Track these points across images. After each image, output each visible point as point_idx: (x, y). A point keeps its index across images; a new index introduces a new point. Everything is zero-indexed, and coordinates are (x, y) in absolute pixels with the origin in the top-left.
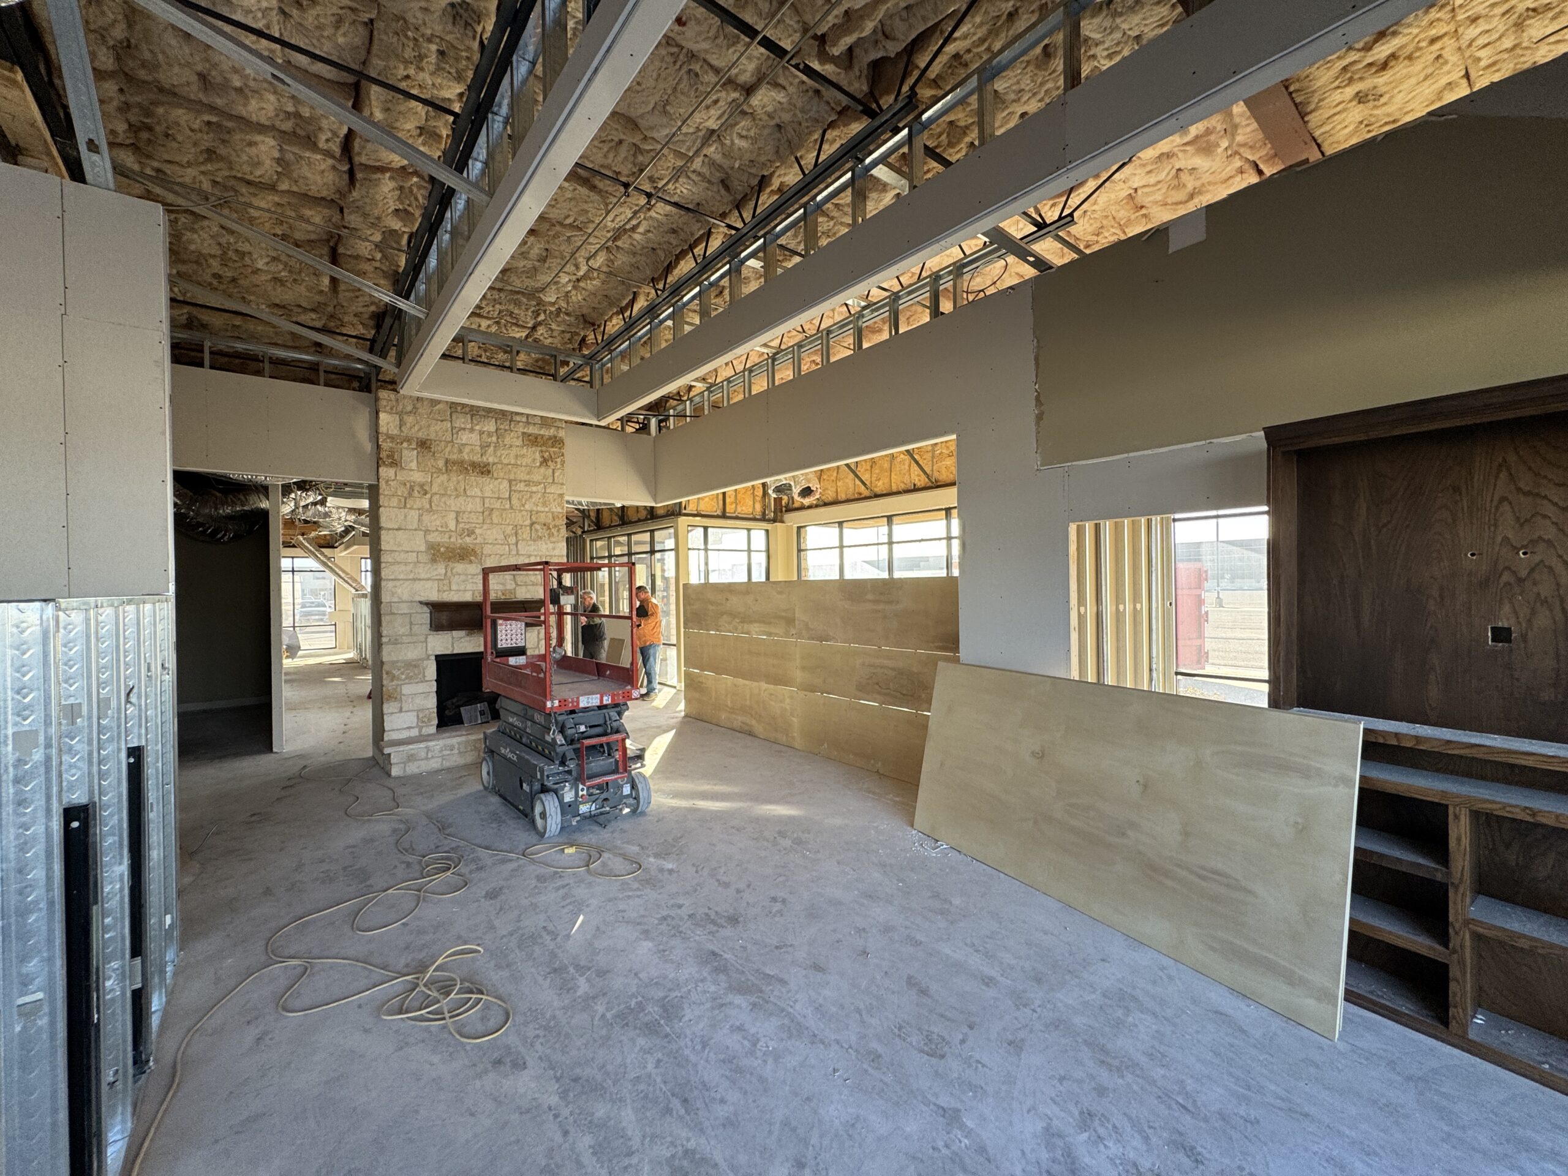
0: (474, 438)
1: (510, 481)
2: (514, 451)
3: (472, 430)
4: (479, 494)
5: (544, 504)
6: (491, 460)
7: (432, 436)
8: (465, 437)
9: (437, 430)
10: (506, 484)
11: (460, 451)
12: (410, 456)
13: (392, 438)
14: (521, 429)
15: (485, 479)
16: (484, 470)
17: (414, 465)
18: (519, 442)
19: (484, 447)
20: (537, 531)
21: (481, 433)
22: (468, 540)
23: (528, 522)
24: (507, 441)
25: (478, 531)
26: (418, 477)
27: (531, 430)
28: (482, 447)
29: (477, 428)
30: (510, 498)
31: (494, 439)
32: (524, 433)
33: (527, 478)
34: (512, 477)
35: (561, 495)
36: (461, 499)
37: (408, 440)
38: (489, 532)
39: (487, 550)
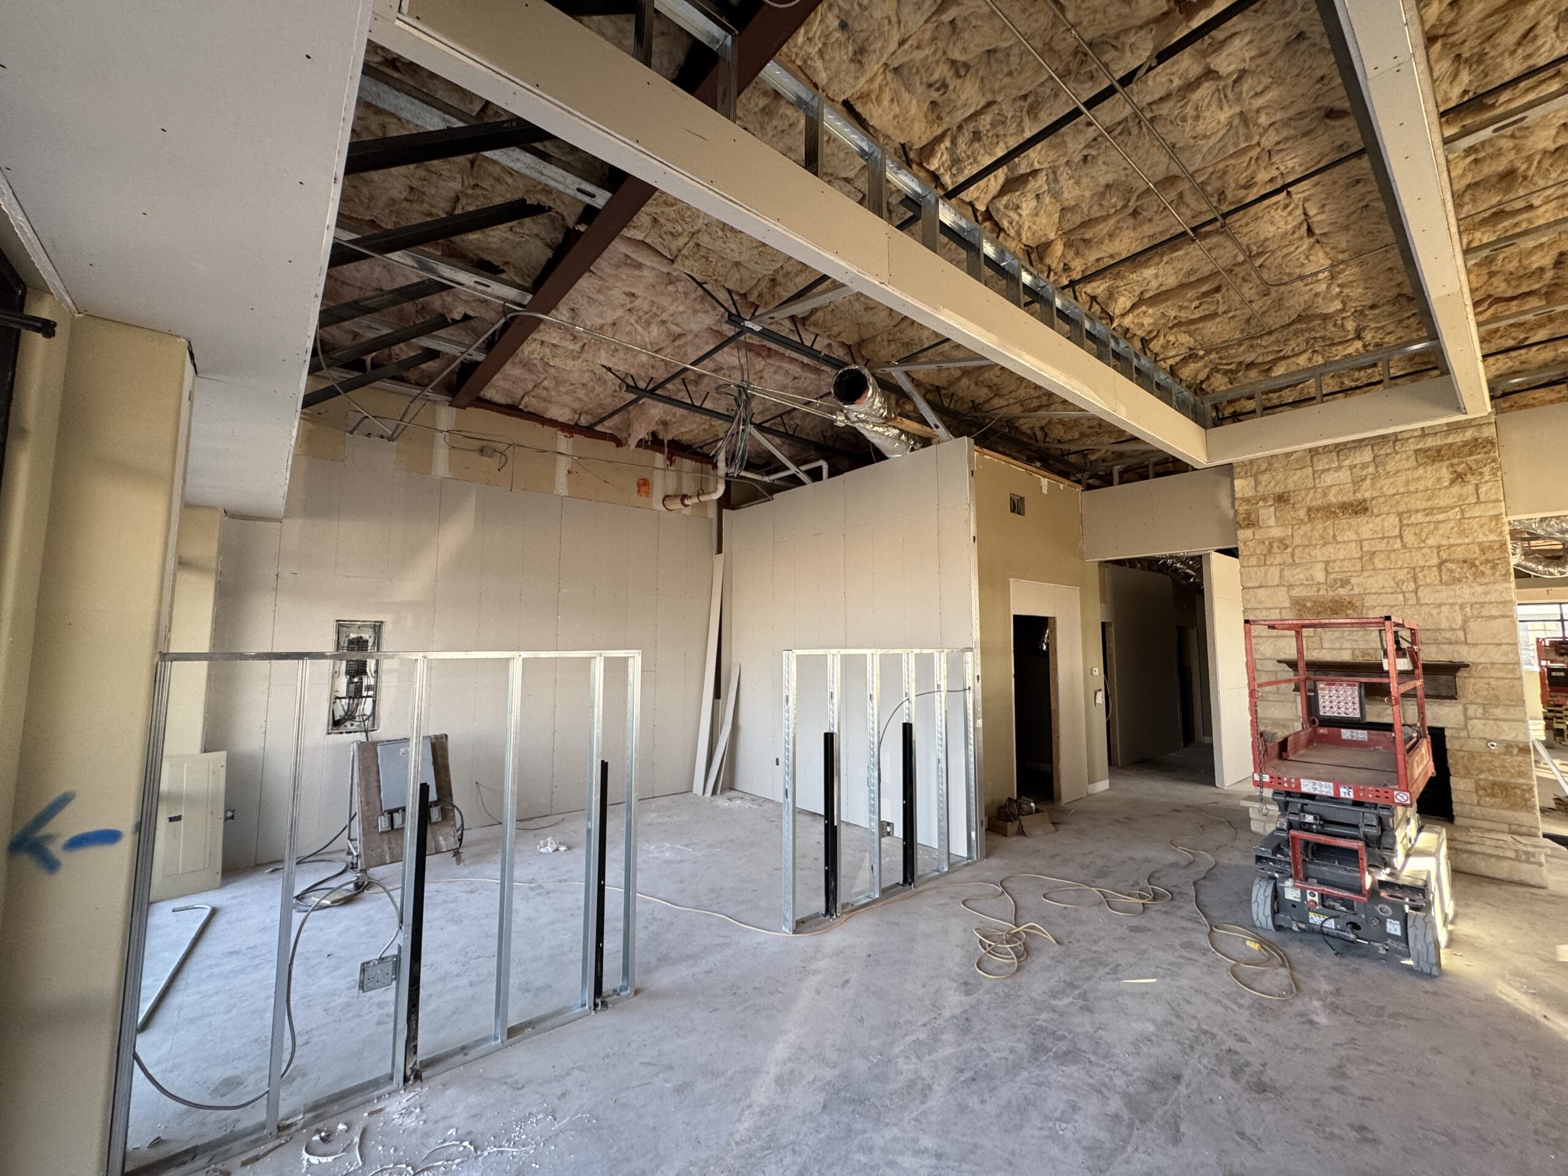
0: (1344, 476)
1: (1400, 515)
2: (1402, 478)
3: (1340, 467)
4: (1354, 537)
5: (1462, 534)
6: (1367, 495)
7: (1291, 487)
8: (1329, 479)
9: (1295, 480)
10: (1393, 520)
11: (1325, 495)
12: (1267, 514)
13: (1247, 500)
14: (1412, 446)
15: (1362, 519)
16: (1359, 508)
17: (1272, 522)
18: (1412, 463)
19: (1357, 483)
20: (1451, 571)
21: (1352, 467)
22: (1341, 591)
23: (1435, 561)
24: (1391, 466)
25: (1353, 581)
26: (1276, 532)
27: (1430, 442)
28: (1354, 483)
29: (1346, 463)
30: (1401, 536)
31: (1371, 469)
32: (1416, 451)
33: (1425, 505)
34: (1402, 508)
35: (1497, 517)
36: (1330, 548)
37: (1264, 499)
38: (1370, 580)
39: (1369, 601)
